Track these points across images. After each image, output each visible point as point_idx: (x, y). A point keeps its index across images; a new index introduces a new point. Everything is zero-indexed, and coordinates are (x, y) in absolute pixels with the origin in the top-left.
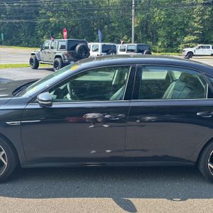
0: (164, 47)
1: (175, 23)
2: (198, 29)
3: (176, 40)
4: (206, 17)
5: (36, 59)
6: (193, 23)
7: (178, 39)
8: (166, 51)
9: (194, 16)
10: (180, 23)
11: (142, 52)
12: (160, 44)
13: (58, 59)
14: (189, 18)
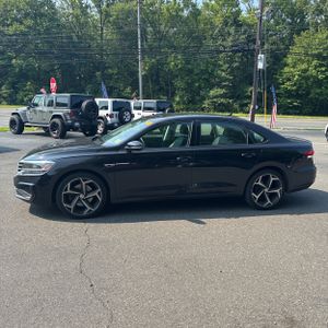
0: (184, 103)
1: (196, 71)
2: (226, 80)
3: (198, 94)
4: (235, 65)
5: (20, 120)
6: (219, 72)
7: (202, 93)
8: (187, 110)
9: (221, 63)
10: (203, 72)
11: (163, 110)
12: (177, 99)
13: (57, 120)
14: (215, 65)
